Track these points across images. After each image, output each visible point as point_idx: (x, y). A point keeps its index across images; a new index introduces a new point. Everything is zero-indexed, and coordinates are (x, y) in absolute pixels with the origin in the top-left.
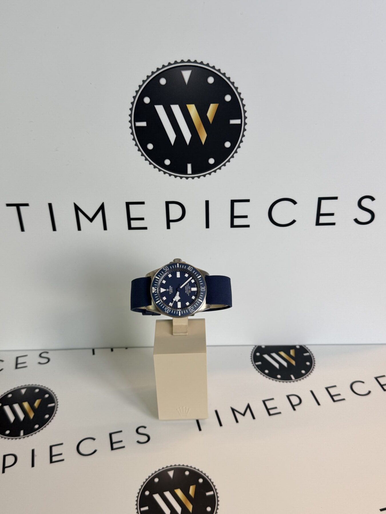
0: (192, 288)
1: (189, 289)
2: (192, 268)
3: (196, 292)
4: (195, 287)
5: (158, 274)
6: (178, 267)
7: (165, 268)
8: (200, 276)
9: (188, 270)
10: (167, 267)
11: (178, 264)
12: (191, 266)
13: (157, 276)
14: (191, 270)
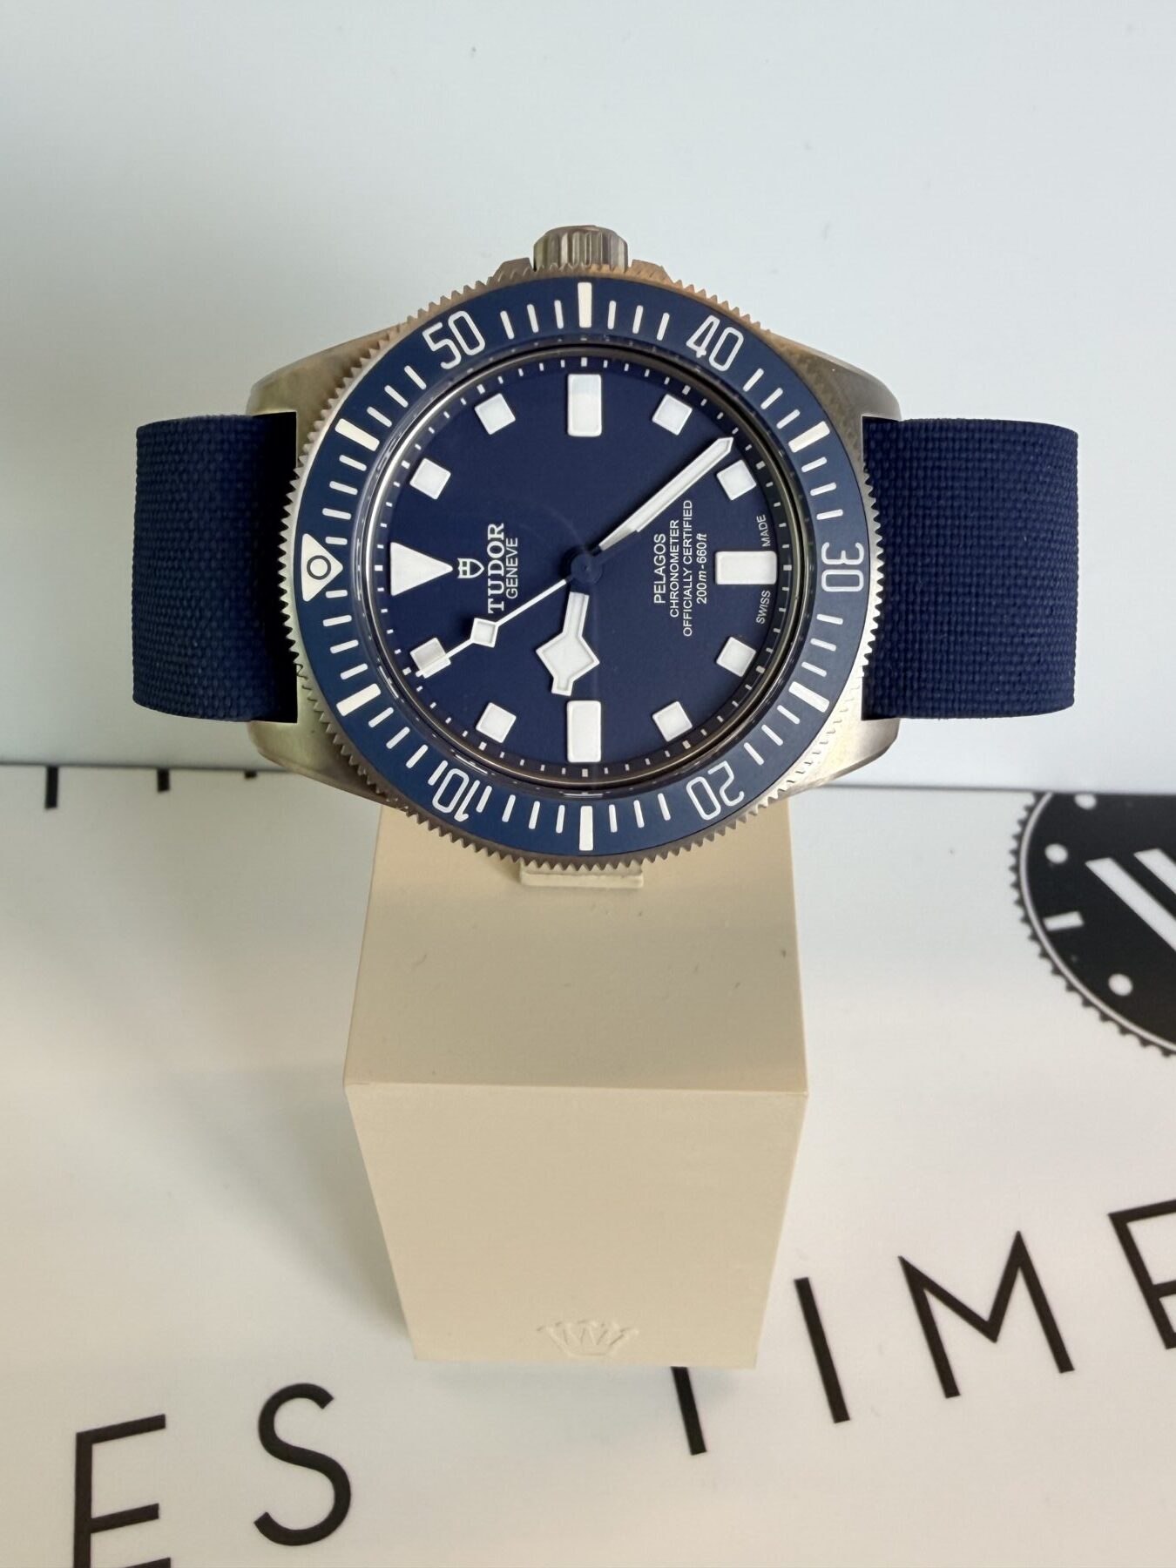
0: (722, 557)
1: (695, 567)
2: (731, 340)
3: (766, 594)
4: (758, 547)
5: (369, 393)
6: (585, 320)
7: (445, 333)
8: (820, 431)
9: (690, 357)
10: (461, 323)
11: (585, 292)
12: (727, 319)
13: (353, 412)
14: (721, 359)
